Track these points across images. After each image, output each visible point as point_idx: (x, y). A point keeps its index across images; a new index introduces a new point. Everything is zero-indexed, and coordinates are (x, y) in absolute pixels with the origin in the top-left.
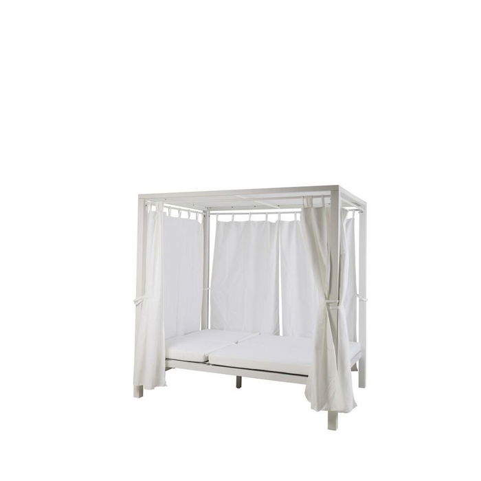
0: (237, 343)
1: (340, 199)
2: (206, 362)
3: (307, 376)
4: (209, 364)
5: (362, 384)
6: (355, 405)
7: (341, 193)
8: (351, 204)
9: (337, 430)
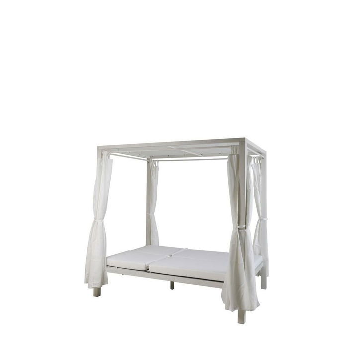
0: (171, 256)
1: (246, 148)
2: (147, 270)
3: (223, 282)
4: (149, 272)
5: (264, 286)
6: (258, 305)
7: (247, 144)
8: (255, 152)
9: (245, 324)
